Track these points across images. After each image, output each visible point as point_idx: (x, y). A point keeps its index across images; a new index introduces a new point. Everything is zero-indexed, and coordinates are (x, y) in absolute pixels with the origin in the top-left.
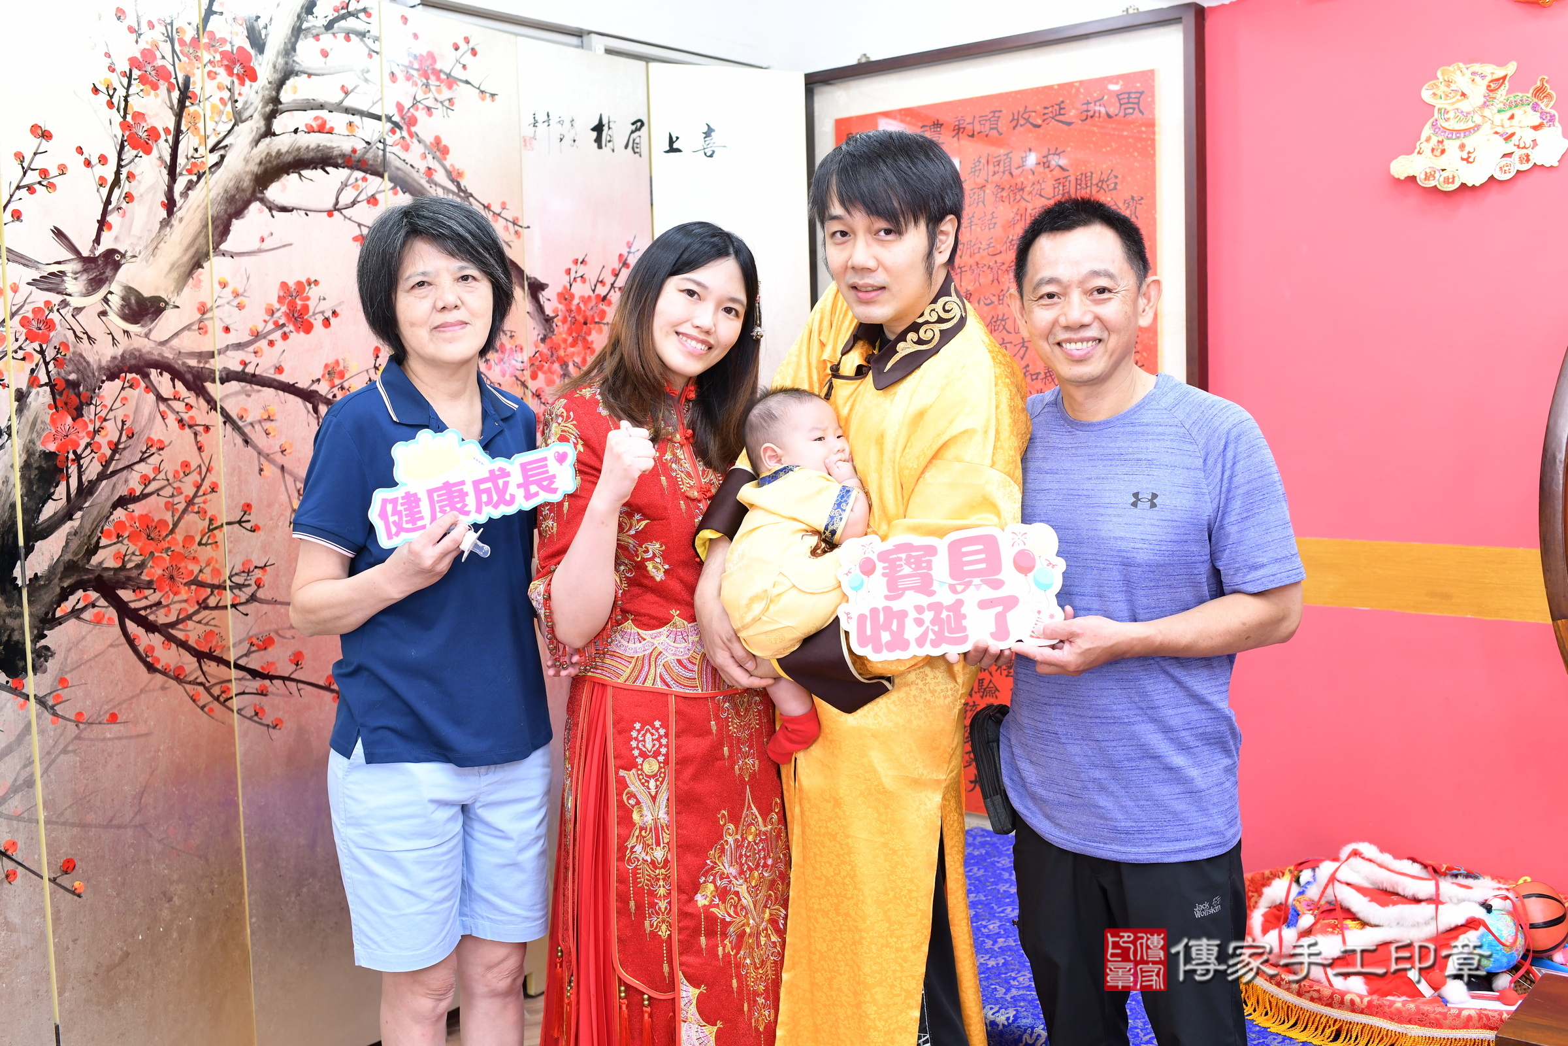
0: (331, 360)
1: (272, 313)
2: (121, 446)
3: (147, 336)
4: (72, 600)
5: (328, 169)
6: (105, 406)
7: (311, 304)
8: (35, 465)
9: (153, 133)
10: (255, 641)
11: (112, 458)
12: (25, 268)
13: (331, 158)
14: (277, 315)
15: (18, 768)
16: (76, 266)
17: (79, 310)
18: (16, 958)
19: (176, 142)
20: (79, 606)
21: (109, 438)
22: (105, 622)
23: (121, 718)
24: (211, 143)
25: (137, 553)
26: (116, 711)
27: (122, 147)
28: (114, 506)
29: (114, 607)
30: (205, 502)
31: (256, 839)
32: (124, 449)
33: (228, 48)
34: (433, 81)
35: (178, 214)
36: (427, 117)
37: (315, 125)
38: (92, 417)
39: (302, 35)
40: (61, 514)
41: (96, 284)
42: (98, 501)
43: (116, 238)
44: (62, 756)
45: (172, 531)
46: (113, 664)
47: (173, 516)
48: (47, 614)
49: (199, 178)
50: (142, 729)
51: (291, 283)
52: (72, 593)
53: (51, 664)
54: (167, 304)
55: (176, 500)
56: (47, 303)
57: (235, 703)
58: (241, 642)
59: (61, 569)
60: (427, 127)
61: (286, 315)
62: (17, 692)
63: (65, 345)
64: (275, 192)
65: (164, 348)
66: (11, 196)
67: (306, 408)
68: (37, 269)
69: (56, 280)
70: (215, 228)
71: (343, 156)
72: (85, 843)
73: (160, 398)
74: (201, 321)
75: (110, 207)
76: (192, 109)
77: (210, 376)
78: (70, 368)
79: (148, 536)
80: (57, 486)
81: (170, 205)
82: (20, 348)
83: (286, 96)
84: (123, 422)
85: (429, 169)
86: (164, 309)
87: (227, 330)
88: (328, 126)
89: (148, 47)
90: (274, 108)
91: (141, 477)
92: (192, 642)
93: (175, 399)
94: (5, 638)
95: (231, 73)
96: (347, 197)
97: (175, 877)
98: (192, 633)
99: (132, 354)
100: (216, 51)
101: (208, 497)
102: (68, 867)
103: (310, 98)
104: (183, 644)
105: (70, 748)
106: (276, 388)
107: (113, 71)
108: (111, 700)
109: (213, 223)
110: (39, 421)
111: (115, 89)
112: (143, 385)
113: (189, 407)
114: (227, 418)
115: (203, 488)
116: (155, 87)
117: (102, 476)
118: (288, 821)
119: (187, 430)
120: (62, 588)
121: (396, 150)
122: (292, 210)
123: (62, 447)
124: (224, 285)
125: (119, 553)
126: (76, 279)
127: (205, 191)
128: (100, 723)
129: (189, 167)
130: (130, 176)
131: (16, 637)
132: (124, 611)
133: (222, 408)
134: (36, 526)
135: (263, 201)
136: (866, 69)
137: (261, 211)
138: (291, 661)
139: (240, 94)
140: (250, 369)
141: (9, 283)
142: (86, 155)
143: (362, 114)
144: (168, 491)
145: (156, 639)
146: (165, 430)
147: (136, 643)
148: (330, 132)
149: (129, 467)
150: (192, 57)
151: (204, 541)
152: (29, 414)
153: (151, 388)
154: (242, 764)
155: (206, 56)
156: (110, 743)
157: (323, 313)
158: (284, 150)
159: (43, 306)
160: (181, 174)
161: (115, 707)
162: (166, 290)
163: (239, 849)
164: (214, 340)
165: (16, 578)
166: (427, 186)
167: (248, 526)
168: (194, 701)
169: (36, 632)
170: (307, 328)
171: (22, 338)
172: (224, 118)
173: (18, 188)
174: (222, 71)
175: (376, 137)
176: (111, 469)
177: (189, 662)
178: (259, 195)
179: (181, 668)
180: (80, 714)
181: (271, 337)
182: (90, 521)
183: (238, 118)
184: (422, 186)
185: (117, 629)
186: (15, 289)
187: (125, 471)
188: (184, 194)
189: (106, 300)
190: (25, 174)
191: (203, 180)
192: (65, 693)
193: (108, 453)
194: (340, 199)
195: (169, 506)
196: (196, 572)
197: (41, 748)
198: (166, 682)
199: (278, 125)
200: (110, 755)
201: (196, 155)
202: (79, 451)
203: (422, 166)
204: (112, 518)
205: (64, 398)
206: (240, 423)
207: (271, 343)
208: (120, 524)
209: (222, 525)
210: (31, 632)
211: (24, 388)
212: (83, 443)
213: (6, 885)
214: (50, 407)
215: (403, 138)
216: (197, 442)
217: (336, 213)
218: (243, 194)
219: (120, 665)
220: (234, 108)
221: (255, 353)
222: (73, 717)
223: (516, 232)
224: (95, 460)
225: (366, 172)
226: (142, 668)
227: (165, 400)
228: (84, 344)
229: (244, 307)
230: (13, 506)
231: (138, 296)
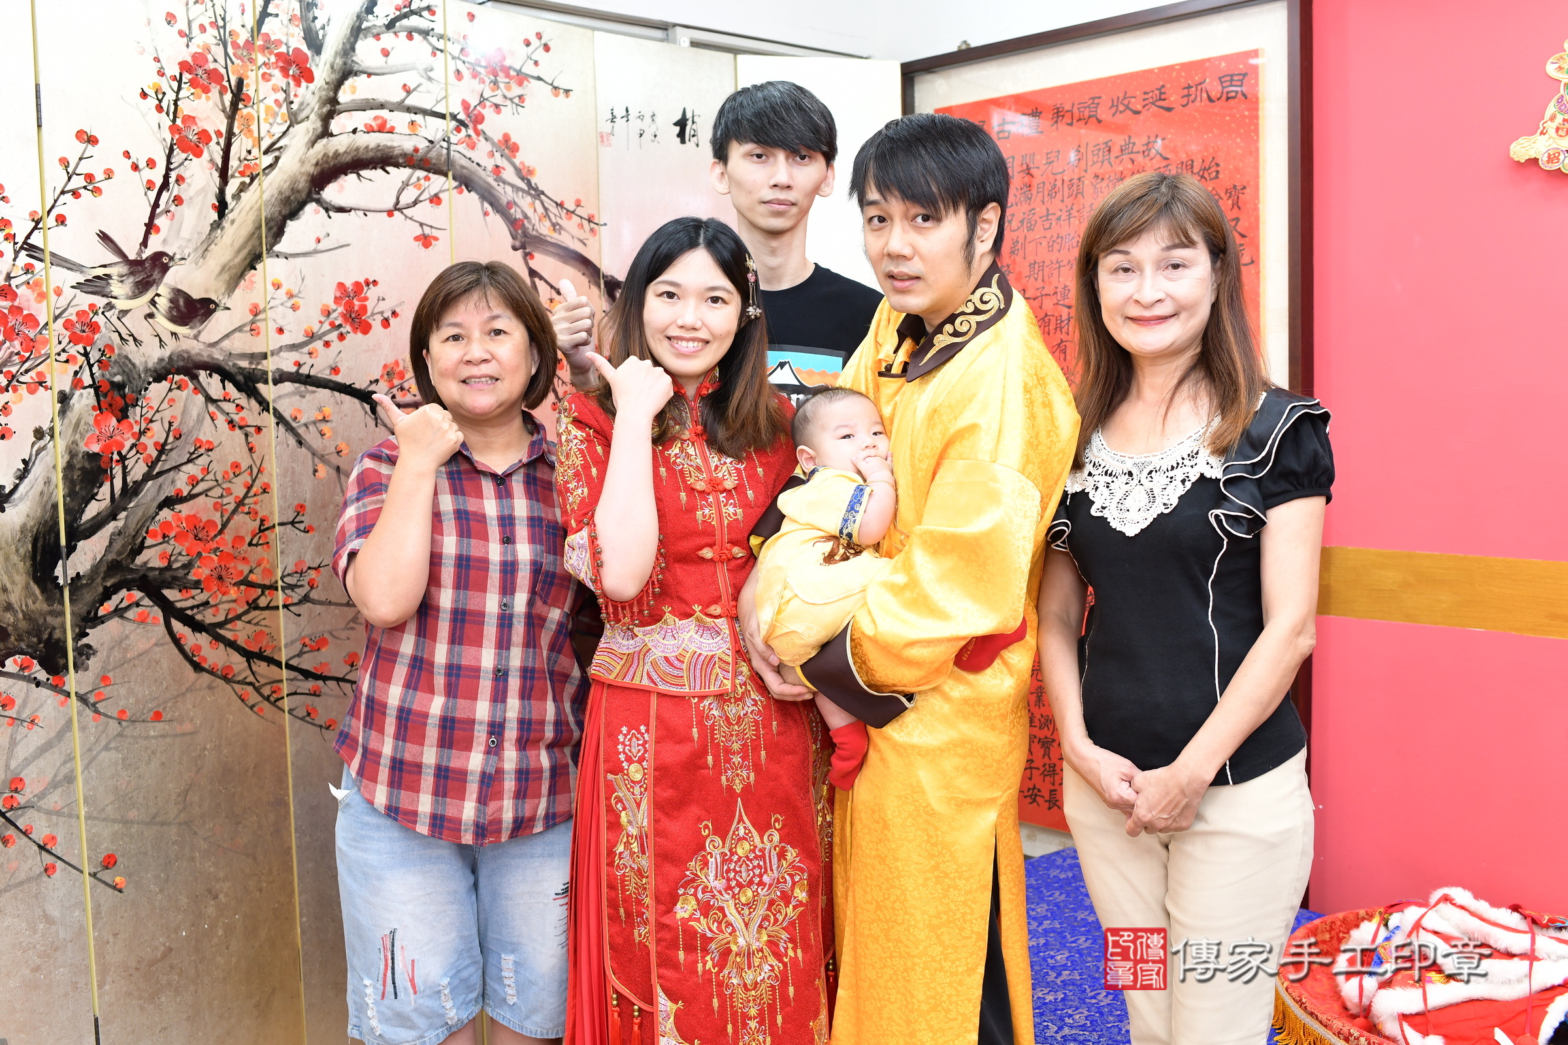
0: (390, 361)
1: (328, 313)
2: (168, 447)
3: (196, 337)
4: (116, 599)
5: (388, 169)
6: (152, 408)
7: (370, 305)
8: (78, 466)
9: (204, 136)
10: (307, 641)
11: (158, 459)
12: (69, 272)
13: (391, 157)
14: (334, 315)
15: (58, 764)
16: (124, 269)
17: (124, 312)
18: (55, 950)
19: (228, 145)
20: (123, 605)
21: (155, 439)
22: (150, 620)
23: (167, 716)
24: (265, 145)
25: (184, 553)
26: (160, 710)
27: (171, 150)
28: (160, 507)
29: (159, 606)
30: (256, 503)
31: (307, 839)
32: (171, 450)
33: (283, 49)
34: (502, 79)
35: (230, 216)
36: (495, 115)
37: (374, 124)
38: (138, 418)
39: (361, 35)
40: (104, 513)
41: (142, 287)
42: (144, 501)
43: (165, 241)
44: (103, 754)
45: (221, 532)
46: (157, 663)
47: (222, 516)
48: (89, 612)
49: (252, 180)
50: (187, 727)
51: (349, 284)
52: (115, 592)
53: (92, 662)
54: (217, 305)
55: (225, 501)
56: (92, 306)
57: (286, 703)
58: (293, 642)
59: (103, 568)
60: (494, 125)
61: (343, 315)
62: (57, 689)
63: (110, 347)
64: (331, 193)
65: (214, 350)
66: (56, 201)
67: (364, 408)
68: (82, 272)
69: (102, 283)
70: (269, 229)
71: (404, 155)
72: (127, 839)
73: (209, 399)
74: (253, 322)
75: (158, 211)
76: (245, 111)
77: (262, 377)
78: (115, 370)
79: (196, 536)
80: (101, 486)
81: (221, 207)
82: (64, 350)
83: (344, 96)
84: (170, 424)
85: (497, 167)
86: (214, 311)
87: (281, 331)
88: (388, 126)
89: (200, 51)
90: (331, 108)
91: (189, 478)
92: (241, 642)
93: (225, 400)
94: (45, 636)
95: (286, 75)
96: (408, 197)
97: (221, 874)
98: (240, 632)
99: (180, 356)
100: (271, 53)
101: (259, 498)
102: (109, 862)
103: (370, 97)
104: (231, 644)
105: (112, 745)
106: (332, 389)
107: (163, 75)
108: (155, 698)
109: (267, 224)
110: (82, 423)
111: (164, 94)
112: (191, 386)
113: (240, 408)
114: (280, 419)
115: (254, 489)
116: (206, 90)
117: (147, 477)
119: (237, 431)
120: (105, 588)
121: (461, 148)
122: (350, 211)
123: (107, 448)
124: (277, 286)
125: (165, 553)
126: (122, 282)
127: (258, 193)
128: (144, 721)
129: (241, 169)
130: (180, 180)
131: (57, 635)
132: (170, 611)
133: (274, 409)
134: (79, 526)
135: (319, 202)
136: (967, 56)
137: (317, 212)
138: (345, 662)
139: (295, 95)
140: (304, 370)
141: (52, 287)
142: (133, 159)
143: (426, 112)
144: (217, 492)
145: (203, 639)
146: (215, 431)
147: (182, 642)
148: (391, 131)
149: (177, 468)
150: (246, 59)
151: (254, 542)
152: (72, 416)
154: (293, 763)
155: (261, 59)
156: (153, 741)
157: (382, 313)
158: (342, 150)
159: (87, 309)
160: (233, 176)
161: (159, 705)
162: (216, 292)
163: (290, 848)
164: (267, 341)
165: (57, 578)
166: (494, 184)
167: (302, 526)
168: (243, 700)
169: (77, 630)
170: (366, 328)
171: (65, 341)
172: (279, 120)
173: (63, 192)
174: (277, 73)
175: (440, 135)
176: (157, 470)
177: (238, 662)
178: (315, 196)
179: (229, 668)
180: (123, 712)
181: (326, 338)
182: (135, 521)
183: (294, 119)
184: (489, 184)
185: (161, 629)
186: (58, 292)
187: (172, 472)
188: (237, 196)
189: (153, 302)
190: (69, 179)
191: (256, 182)
192: (107, 691)
193: (155, 454)
194: (401, 199)
195: (217, 506)
196: (246, 572)
197: (82, 745)
198: (213, 681)
199: (335, 125)
200: (153, 753)
201: (249, 157)
202: (124, 452)
203: (489, 164)
204: (157, 518)
205: (108, 399)
206: (294, 424)
207: (327, 344)
208: (166, 525)
209: (274, 526)
210: (73, 631)
211: (67, 390)
212: (128, 445)
213: (45, 879)
214: (94, 408)
215: (469, 136)
216: (248, 443)
217: (396, 213)
218: (298, 195)
219: (165, 664)
220: (289, 109)
221: (310, 354)
222: (115, 715)
223: (592, 230)
224: (141, 462)
225: (428, 171)
226: (188, 668)
227: (214, 401)
228: (131, 347)
229: (298, 308)
230: (55, 506)
231: (187, 298)
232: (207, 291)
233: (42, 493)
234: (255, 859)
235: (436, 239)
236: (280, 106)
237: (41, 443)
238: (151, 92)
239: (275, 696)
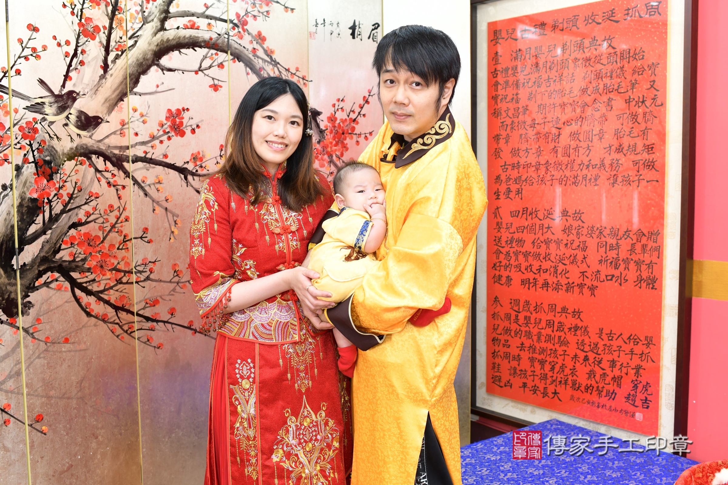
0: (195, 151)
1: (162, 125)
2: (74, 196)
3: (90, 137)
4: (45, 277)
6: (66, 174)
7: (185, 121)
8: (25, 205)
9: (97, 29)
10: (148, 301)
11: (69, 202)
12: (22, 100)
13: (197, 42)
14: (165, 127)
15: (12, 365)
16: (52, 99)
17: (52, 123)
18: (9, 465)
19: (110, 34)
20: (49, 280)
21: (67, 191)
22: (63, 289)
23: (72, 340)
24: (129, 34)
25: (82, 253)
26: (68, 337)
27: (79, 36)
28: (70, 228)
29: (68, 281)
30: (121, 227)
31: (147, 407)
32: (76, 197)
34: (257, 1)
35: (110, 72)
36: (254, 21)
37: (189, 24)
38: (58, 180)
40: (39, 231)
41: (62, 109)
42: (61, 225)
43: (74, 85)
44: (37, 360)
45: (102, 242)
46: (67, 312)
47: (103, 234)
48: (30, 284)
49: (122, 53)
50: (83, 346)
51: (174, 110)
52: (45, 273)
53: (32, 311)
54: (102, 120)
55: (105, 225)
56: (34, 119)
57: (136, 334)
58: (140, 302)
59: (38, 260)
60: (253, 26)
61: (170, 127)
62: (12, 325)
63: (44, 141)
64: (165, 61)
65: (100, 144)
66: (15, 62)
67: (181, 177)
68: (29, 100)
69: (40, 107)
70: (131, 80)
71: (205, 41)
72: (49, 406)
73: (97, 170)
74: (121, 129)
75: (71, 68)
76: (119, 16)
77: (126, 159)
78: (46, 154)
79: (89, 244)
80: (37, 216)
81: (105, 67)
82: (19, 143)
83: (173, 9)
84: (76, 183)
85: (254, 49)
86: (101, 123)
87: (136, 134)
88: (196, 26)
90: (166, 15)
91: (86, 212)
92: (112, 301)
93: (106, 171)
94: (6, 297)
96: (206, 64)
97: (100, 426)
98: (113, 296)
99: (82, 147)
101: (124, 224)
102: (39, 419)
103: (186, 10)
104: (107, 302)
105: (42, 356)
106: (164, 166)
108: (65, 331)
109: (130, 77)
110: (28, 182)
111: (75, 5)
112: (88, 163)
113: (114, 175)
114: (136, 182)
115: (121, 219)
116: (98, 4)
117: (63, 212)
118: (165, 398)
119: (112, 188)
120: (39, 271)
121: (235, 38)
122: (175, 71)
123: (41, 196)
124: (135, 110)
125: (72, 253)
126: (51, 106)
127: (125, 60)
128: (59, 343)
129: (117, 47)
130: (83, 52)
131: (13, 296)
132: (74, 284)
133: (133, 176)
134: (25, 238)
135: (158, 65)
137: (157, 71)
138: (169, 313)
139: (146, 8)
140: (149, 156)
141: (13, 108)
142: (58, 40)
143: (216, 19)
144: (101, 220)
145: (92, 299)
146: (100, 188)
147: (81, 301)
148: (198, 28)
149: (79, 207)
151: (120, 247)
152: (23, 178)
153: (92, 165)
154: (139, 366)
156: (64, 354)
157: (191, 126)
158: (171, 38)
159: (31, 120)
160: (112, 51)
161: (68, 335)
162: (102, 113)
163: (137, 412)
164: (129, 139)
165: (13, 265)
166: (253, 58)
167: (146, 240)
168: (113, 332)
169: (24, 294)
170: (182, 134)
171: (20, 137)
172: (137, 21)
173: (19, 57)
175: (224, 31)
176: (68, 208)
177: (111, 312)
178: (156, 62)
179: (106, 315)
180: (48, 338)
181: (161, 139)
182: (56, 235)
183: (145, 21)
184: (250, 58)
185: (70, 293)
186: (16, 111)
187: (76, 209)
188: (114, 61)
189: (67, 118)
190: (23, 50)
191: (124, 54)
192: (39, 327)
193: (67, 199)
194: (202, 65)
195: (101, 228)
196: (116, 263)
197: (26, 355)
198: (97, 322)
199: (167, 25)
200: (64, 360)
201: (121, 41)
202: (50, 198)
203: (250, 47)
204: (68, 234)
205: (42, 169)
206: (143, 185)
207: (161, 142)
208: (73, 237)
209: (131, 239)
210: (21, 294)
211: (20, 164)
212: (53, 194)
213: (4, 427)
214: (34, 174)
215: (239, 32)
216: (118, 194)
217: (200, 72)
218: (147, 62)
219: (71, 312)
220: (143, 15)
221: (152, 147)
222: (44, 340)
223: (304, 84)
224: (59, 203)
225: (217, 50)
226: (84, 314)
227: (100, 172)
228: (55, 142)
229: (146, 122)
230: (12, 227)
231: (86, 115)
232: (97, 112)
233: (5, 219)
234: (118, 418)
235: (221, 87)
236: (138, 14)
237: (6, 193)
238: (68, 4)
239: (130, 330)
